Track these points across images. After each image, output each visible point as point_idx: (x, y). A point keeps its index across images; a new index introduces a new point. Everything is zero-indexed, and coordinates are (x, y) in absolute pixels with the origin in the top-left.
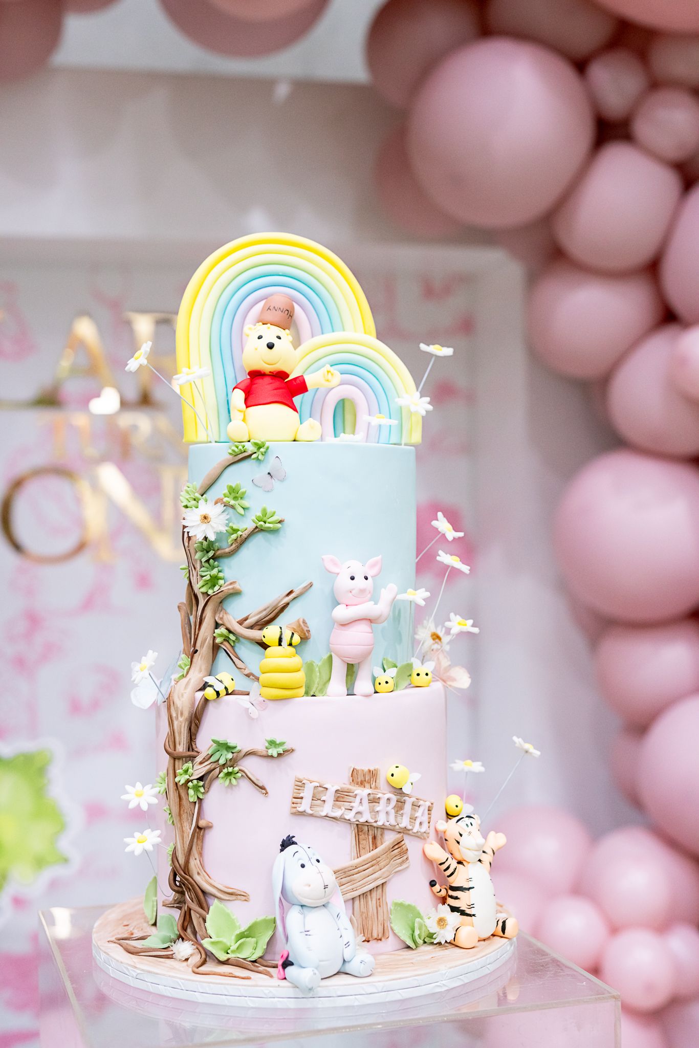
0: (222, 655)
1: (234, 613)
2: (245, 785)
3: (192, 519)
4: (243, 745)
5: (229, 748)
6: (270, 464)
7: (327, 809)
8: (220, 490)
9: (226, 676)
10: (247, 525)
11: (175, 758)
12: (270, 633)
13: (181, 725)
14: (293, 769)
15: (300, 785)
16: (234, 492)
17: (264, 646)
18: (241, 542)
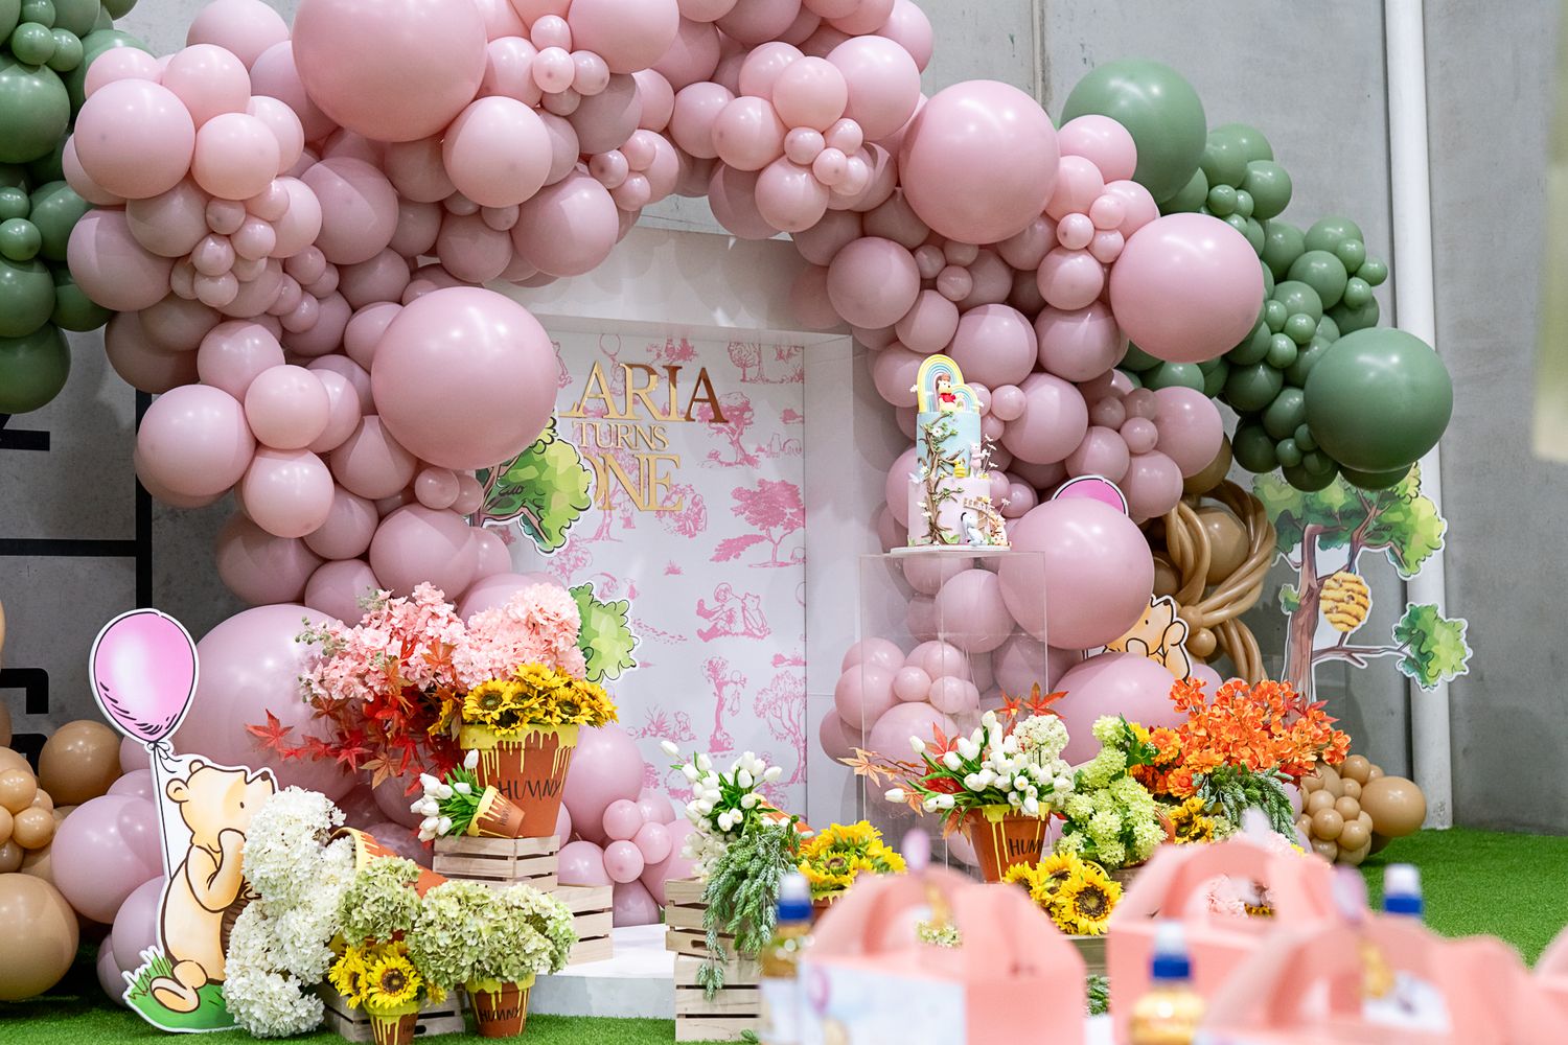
0: (940, 469)
1: (944, 457)
2: (951, 500)
3: (933, 431)
4: (952, 490)
5: (947, 490)
6: (954, 417)
7: (972, 506)
8: (940, 423)
9: (941, 472)
10: (947, 433)
11: (931, 494)
12: (957, 460)
13: (933, 485)
14: (964, 495)
15: (966, 499)
16: (944, 424)
17: (953, 465)
18: (946, 438)
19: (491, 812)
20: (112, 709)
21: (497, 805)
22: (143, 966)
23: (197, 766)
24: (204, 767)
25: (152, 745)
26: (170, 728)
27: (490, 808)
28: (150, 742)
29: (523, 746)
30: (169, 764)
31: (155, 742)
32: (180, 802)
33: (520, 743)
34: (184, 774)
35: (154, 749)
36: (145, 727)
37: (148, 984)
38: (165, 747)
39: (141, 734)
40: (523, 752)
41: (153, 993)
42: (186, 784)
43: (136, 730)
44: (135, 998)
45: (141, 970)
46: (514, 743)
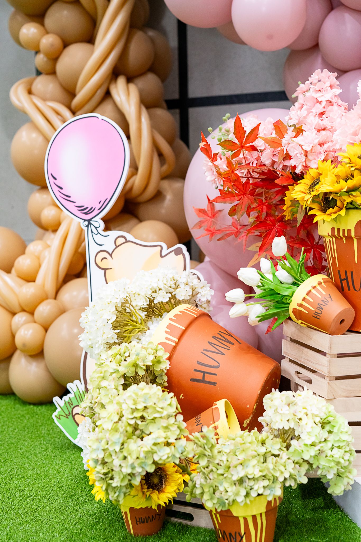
19: (304, 304)
20: (58, 194)
21: (314, 297)
22: (69, 395)
23: (121, 240)
24: (127, 241)
25: (86, 223)
26: (101, 209)
27: (304, 299)
28: (85, 220)
29: (353, 235)
30: (99, 239)
31: (89, 221)
32: (105, 270)
33: (349, 231)
34: (110, 247)
35: (87, 226)
36: (82, 209)
37: (70, 410)
38: (96, 224)
39: (79, 214)
40: (355, 241)
41: (73, 417)
42: (111, 255)
43: (75, 210)
44: (60, 419)
45: (66, 398)
46: (344, 230)
